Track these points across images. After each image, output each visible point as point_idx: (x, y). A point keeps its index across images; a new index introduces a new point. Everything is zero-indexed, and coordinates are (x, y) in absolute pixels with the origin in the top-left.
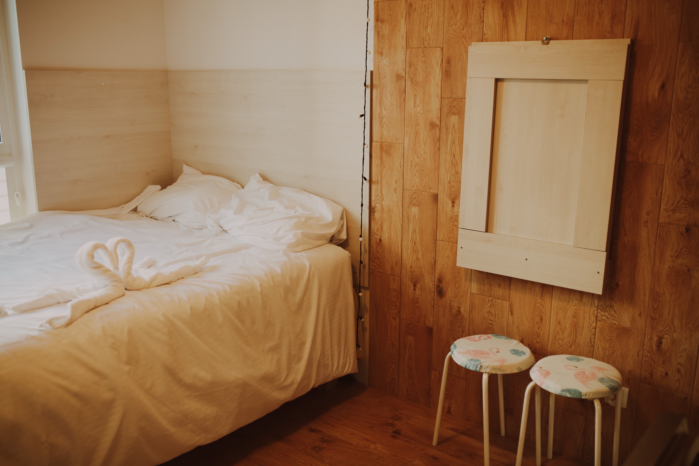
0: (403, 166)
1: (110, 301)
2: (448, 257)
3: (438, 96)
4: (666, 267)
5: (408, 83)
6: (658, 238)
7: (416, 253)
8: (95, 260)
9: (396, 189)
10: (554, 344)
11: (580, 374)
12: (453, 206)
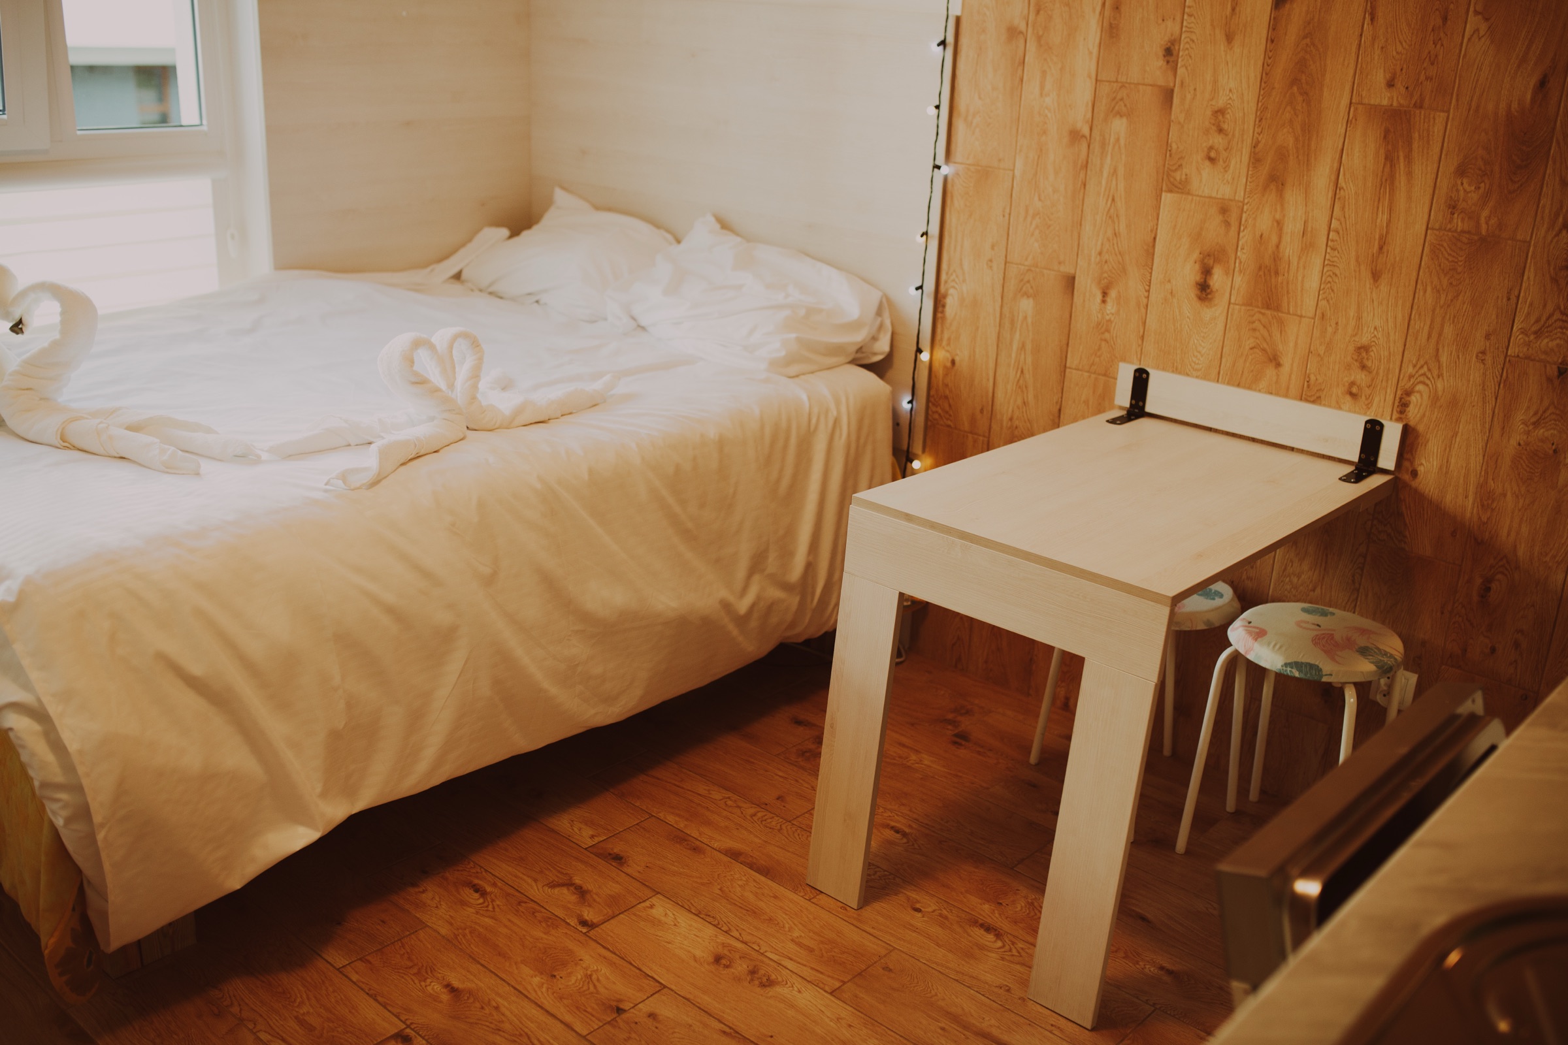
0: (1010, 214)
1: (441, 448)
2: (1086, 402)
3: (1089, 76)
4: (1513, 442)
5: (1032, 47)
6: (1502, 386)
7: (1022, 391)
8: (415, 368)
9: (991, 261)
10: (1282, 584)
11: (1324, 638)
12: (1104, 301)
